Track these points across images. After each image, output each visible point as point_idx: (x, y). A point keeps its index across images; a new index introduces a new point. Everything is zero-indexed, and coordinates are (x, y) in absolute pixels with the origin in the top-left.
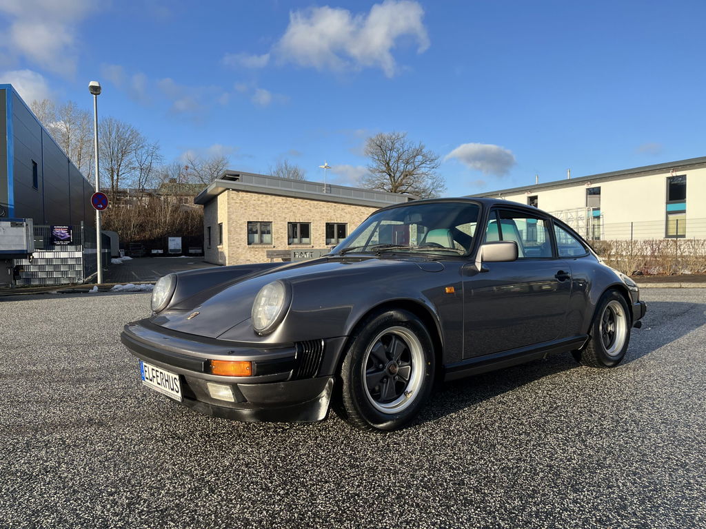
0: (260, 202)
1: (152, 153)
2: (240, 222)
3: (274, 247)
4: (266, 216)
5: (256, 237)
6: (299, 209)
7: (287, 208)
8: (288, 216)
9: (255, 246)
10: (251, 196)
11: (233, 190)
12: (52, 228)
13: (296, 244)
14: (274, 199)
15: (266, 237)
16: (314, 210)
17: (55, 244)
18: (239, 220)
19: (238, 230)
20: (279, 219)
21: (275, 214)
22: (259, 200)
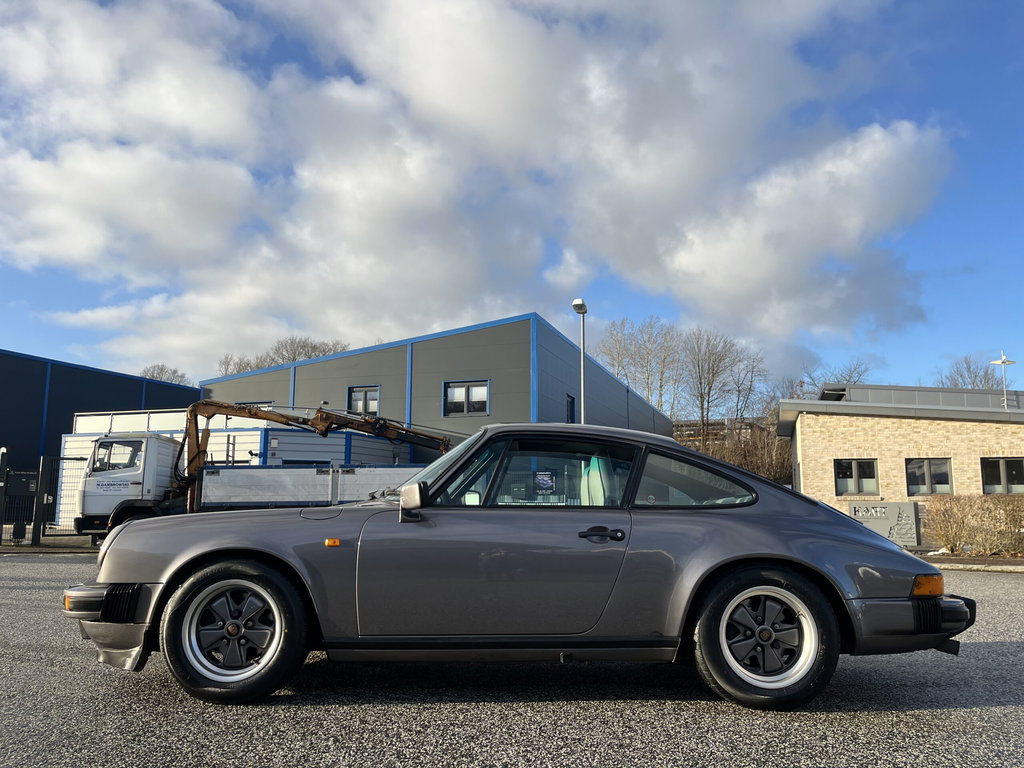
0: (854, 429)
1: (753, 368)
2: (822, 461)
3: (882, 499)
4: (865, 450)
5: (851, 483)
6: (925, 437)
7: (903, 436)
8: (904, 448)
9: (849, 498)
10: (839, 419)
11: (808, 413)
12: (535, 475)
13: (923, 495)
14: (878, 423)
15: (868, 483)
16: (955, 438)
17: (537, 494)
18: (820, 458)
19: (819, 473)
20: (887, 454)
21: (880, 446)
22: (851, 426)
